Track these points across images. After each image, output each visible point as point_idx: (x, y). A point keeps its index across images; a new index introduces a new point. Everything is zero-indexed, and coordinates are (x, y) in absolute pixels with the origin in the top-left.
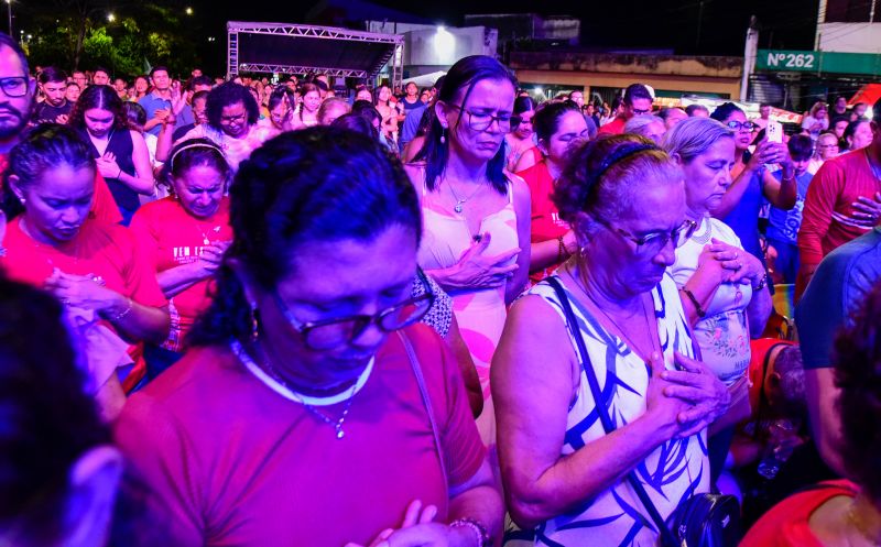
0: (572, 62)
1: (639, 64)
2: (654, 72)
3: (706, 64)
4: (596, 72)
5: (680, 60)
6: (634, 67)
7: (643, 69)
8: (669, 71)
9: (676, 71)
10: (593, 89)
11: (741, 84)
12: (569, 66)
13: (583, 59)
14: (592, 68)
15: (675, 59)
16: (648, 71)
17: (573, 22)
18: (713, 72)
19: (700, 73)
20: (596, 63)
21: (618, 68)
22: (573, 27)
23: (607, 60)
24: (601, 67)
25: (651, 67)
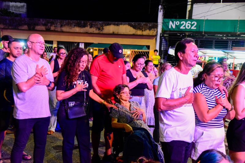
0: (45, 25)
1: (91, 27)
2: (101, 32)
3: (134, 27)
4: (62, 32)
5: (117, 25)
6: (88, 29)
7: (94, 30)
8: (111, 32)
9: (116, 32)
10: (59, 43)
11: (156, 39)
12: (43, 28)
13: (52, 23)
14: (59, 29)
15: (115, 25)
16: (97, 32)
17: (22, 4)
18: (139, 32)
19: (131, 33)
20: (61, 26)
21: (77, 29)
22: (23, 7)
23: (68, 24)
24: (65, 29)
25: (99, 29)
